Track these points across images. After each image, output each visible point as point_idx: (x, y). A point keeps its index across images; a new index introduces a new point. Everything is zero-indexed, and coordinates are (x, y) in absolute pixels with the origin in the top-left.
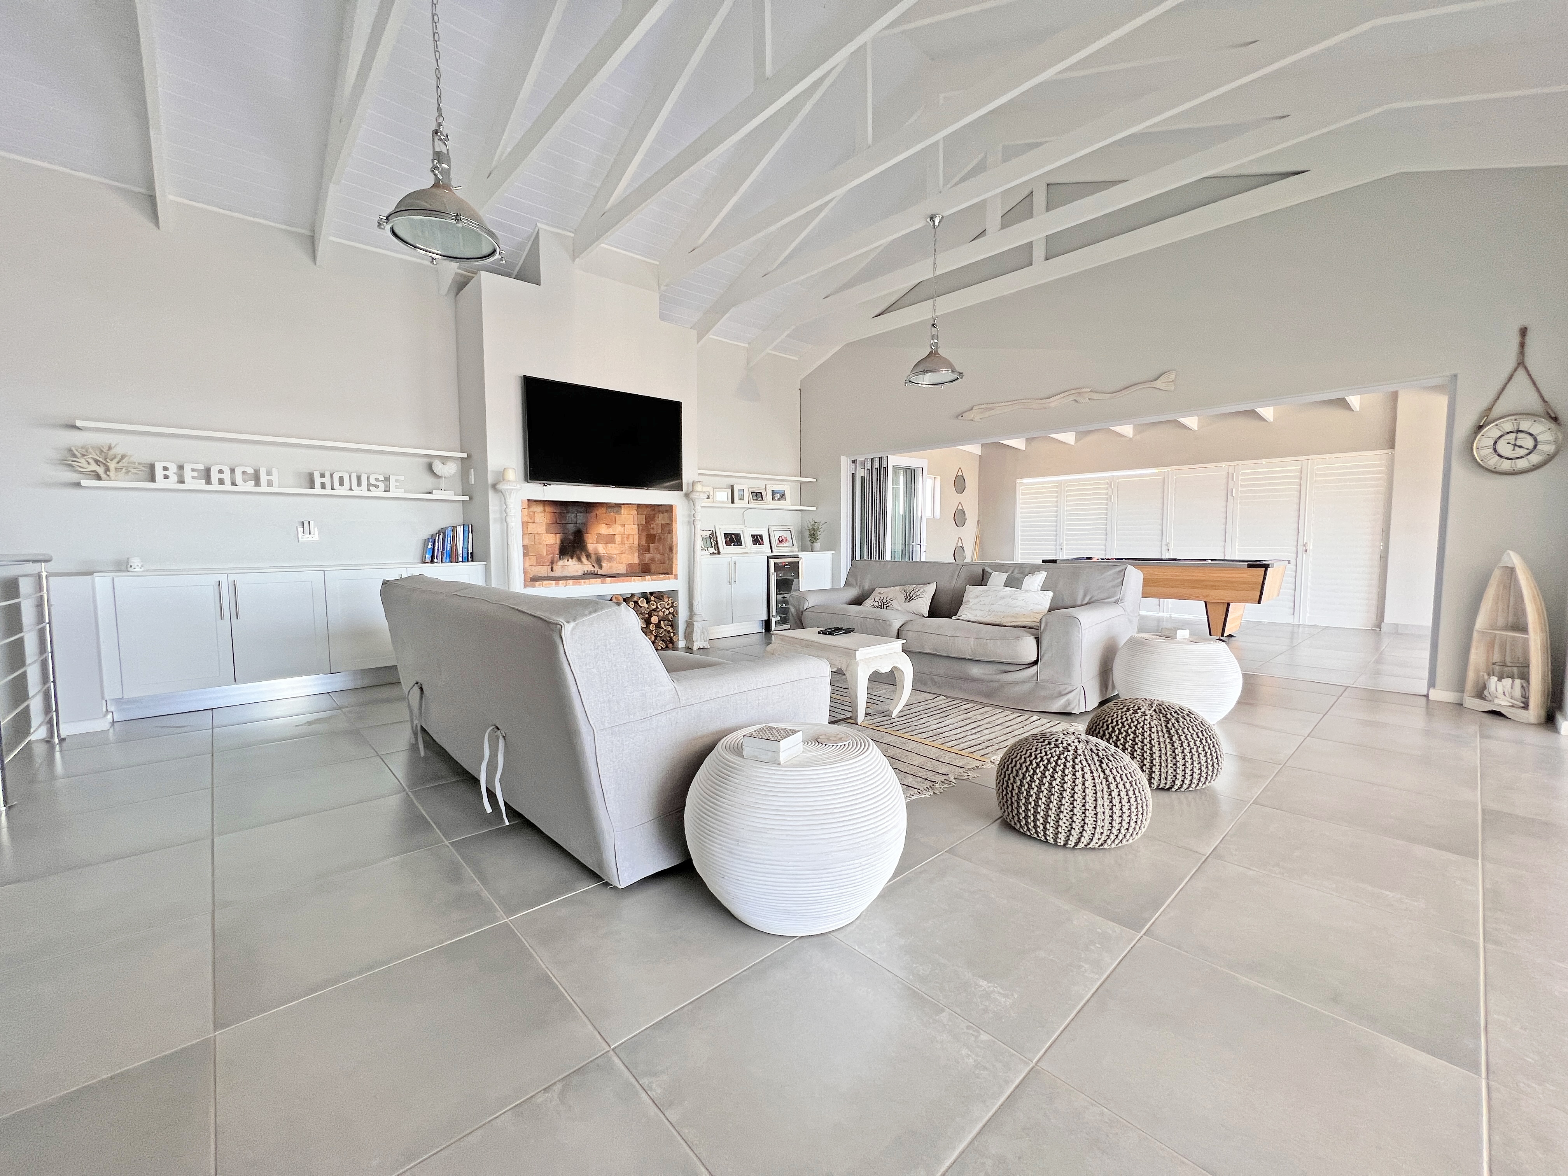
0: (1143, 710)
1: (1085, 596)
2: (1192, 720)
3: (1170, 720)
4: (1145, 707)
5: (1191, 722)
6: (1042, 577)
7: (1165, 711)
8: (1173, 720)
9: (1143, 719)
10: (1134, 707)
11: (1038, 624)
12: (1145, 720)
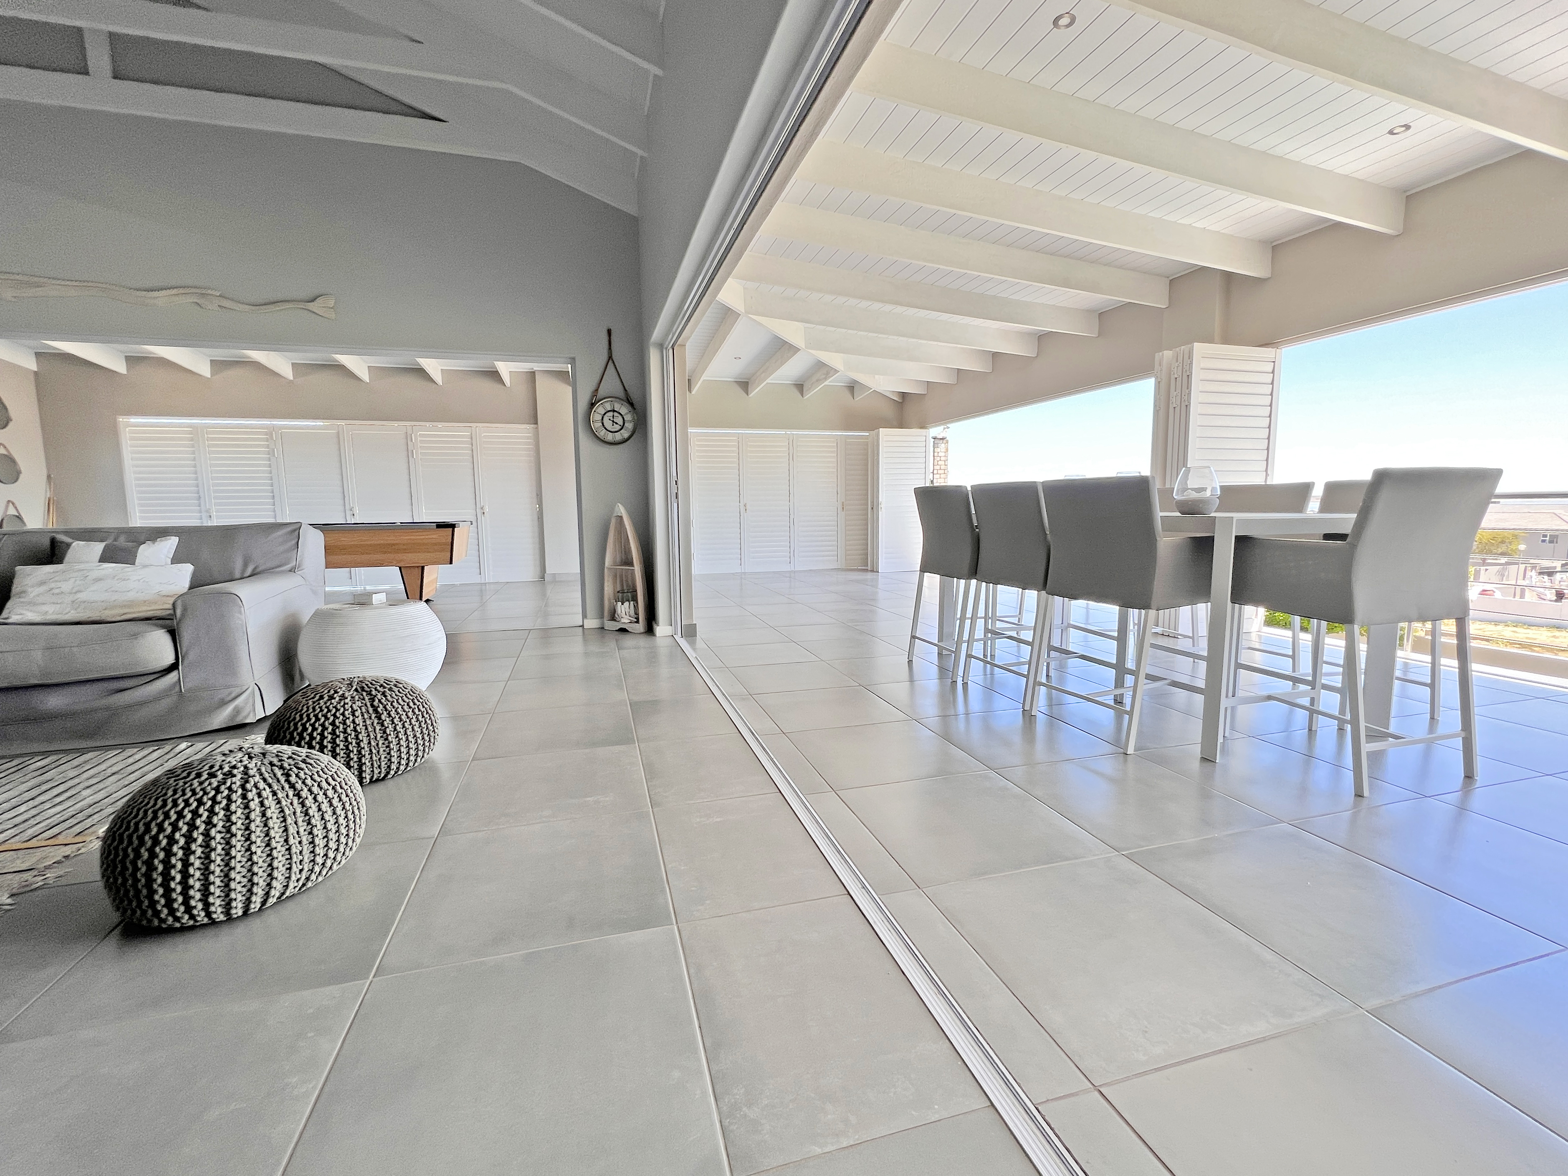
0: (341, 693)
1: (245, 565)
2: (401, 690)
3: (375, 696)
4: (344, 689)
5: (400, 693)
6: (171, 544)
7: (369, 687)
8: (379, 696)
9: (342, 703)
10: (329, 692)
11: (171, 612)
12: (345, 704)
